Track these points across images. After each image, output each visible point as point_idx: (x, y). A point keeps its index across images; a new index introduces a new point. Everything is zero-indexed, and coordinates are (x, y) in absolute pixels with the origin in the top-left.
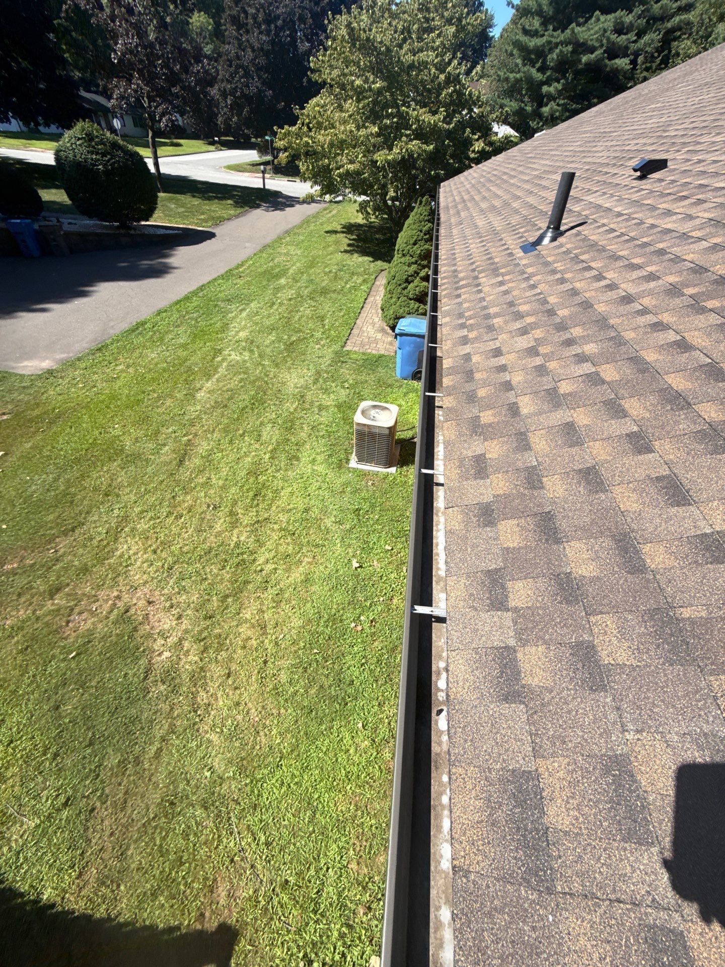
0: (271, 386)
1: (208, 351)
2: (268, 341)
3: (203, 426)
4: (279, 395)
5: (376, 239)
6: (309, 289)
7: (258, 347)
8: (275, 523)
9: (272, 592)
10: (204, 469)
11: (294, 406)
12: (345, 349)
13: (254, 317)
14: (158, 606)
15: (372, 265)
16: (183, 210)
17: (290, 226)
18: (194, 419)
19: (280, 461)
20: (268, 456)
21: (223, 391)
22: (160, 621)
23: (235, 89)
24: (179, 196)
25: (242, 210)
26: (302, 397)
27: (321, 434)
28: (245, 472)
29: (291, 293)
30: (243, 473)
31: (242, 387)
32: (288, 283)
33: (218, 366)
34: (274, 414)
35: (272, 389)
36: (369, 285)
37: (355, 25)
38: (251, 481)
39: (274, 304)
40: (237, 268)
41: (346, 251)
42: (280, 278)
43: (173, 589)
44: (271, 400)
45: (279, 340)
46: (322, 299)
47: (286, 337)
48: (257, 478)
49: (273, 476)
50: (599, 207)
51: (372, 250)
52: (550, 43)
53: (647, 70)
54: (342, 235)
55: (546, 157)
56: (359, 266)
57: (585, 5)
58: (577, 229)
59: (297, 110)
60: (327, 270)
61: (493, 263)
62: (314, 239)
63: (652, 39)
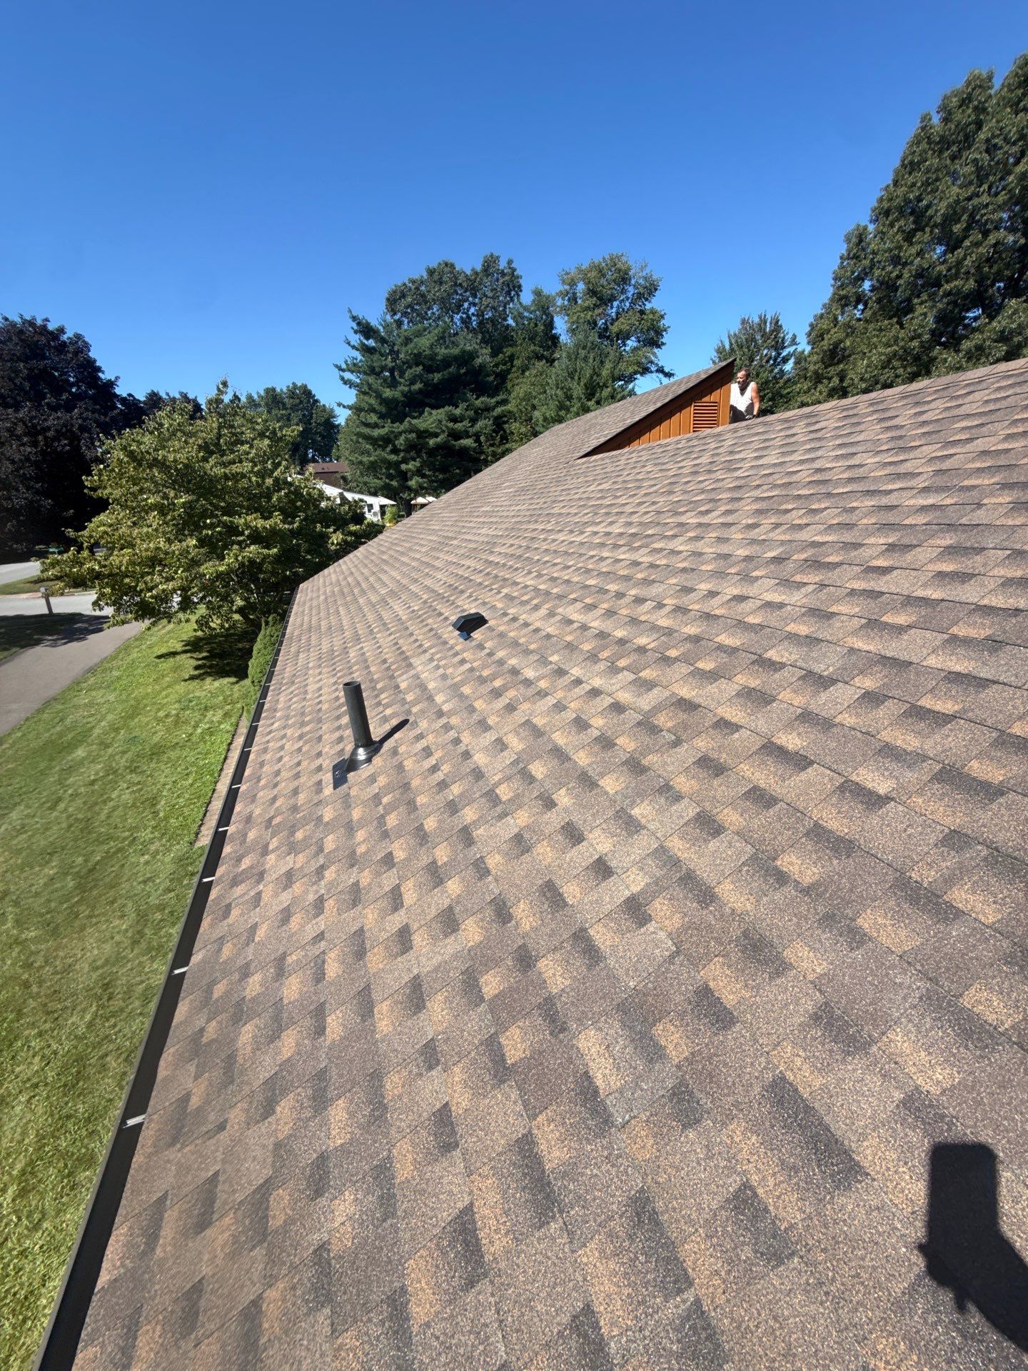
0: (34, 989)
2: (42, 882)
4: (55, 1005)
5: (240, 650)
6: (129, 755)
7: (16, 903)
11: (88, 1017)
12: (197, 846)
13: (13, 838)
15: (236, 687)
17: (96, 660)
26: (106, 986)
29: (93, 771)
32: (89, 755)
34: (37, 1059)
35: (36, 997)
36: (233, 720)
37: (134, 447)
39: (60, 799)
41: (192, 678)
42: (76, 747)
44: (33, 1025)
45: (65, 870)
46: (153, 765)
47: (79, 860)
50: (423, 687)
51: (234, 667)
52: (393, 432)
53: (492, 445)
54: (184, 656)
55: (398, 565)
56: (213, 695)
57: (415, 404)
58: (397, 736)
59: (71, 533)
60: (161, 714)
61: (295, 809)
62: (140, 671)
63: (485, 424)
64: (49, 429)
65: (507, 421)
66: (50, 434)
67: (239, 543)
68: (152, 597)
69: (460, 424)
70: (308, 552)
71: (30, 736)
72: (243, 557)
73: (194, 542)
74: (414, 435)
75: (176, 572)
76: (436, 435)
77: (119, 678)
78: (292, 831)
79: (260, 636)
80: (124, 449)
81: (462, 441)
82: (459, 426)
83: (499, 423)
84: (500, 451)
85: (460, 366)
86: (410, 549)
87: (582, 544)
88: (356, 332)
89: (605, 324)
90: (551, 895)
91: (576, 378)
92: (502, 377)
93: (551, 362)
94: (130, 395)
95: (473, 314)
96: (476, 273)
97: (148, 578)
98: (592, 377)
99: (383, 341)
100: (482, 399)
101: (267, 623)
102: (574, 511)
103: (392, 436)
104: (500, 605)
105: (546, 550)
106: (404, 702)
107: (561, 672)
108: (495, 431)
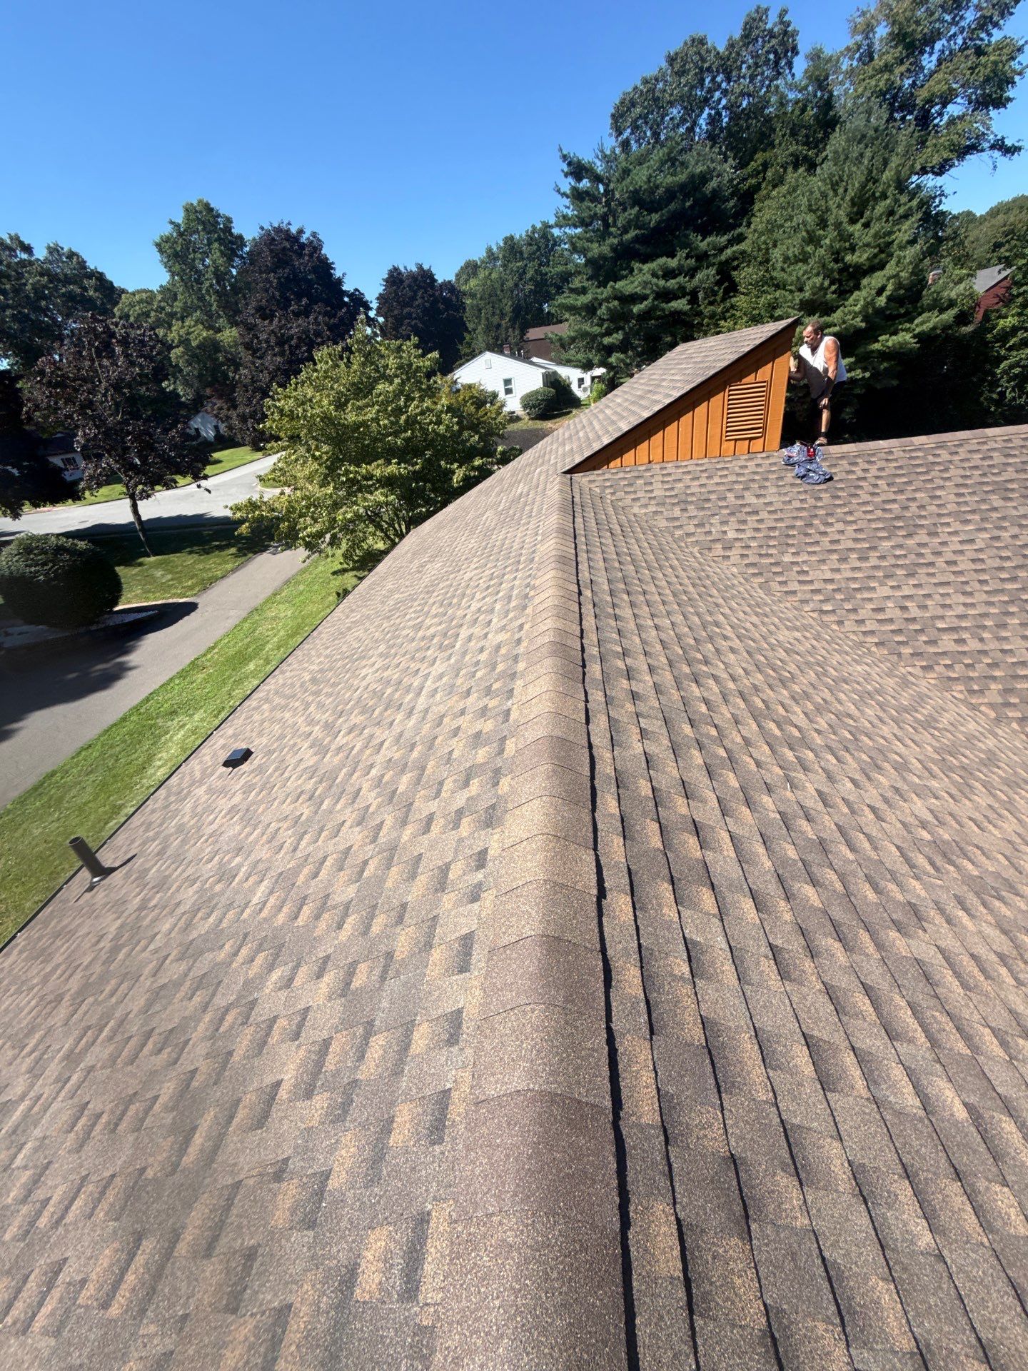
25: (244, 559)
40: (206, 654)
53: (711, 303)
57: (625, 257)
63: (707, 275)
64: (291, 338)
65: (738, 266)
66: (293, 342)
69: (675, 281)
71: (232, 643)
74: (617, 302)
76: (645, 297)
77: (301, 592)
81: (673, 303)
82: (672, 284)
83: (726, 270)
84: (719, 310)
85: (685, 198)
88: (566, 176)
89: (913, 85)
96: (732, 45)
98: (864, 186)
99: (597, 179)
100: (709, 239)
103: (596, 304)
108: (719, 283)
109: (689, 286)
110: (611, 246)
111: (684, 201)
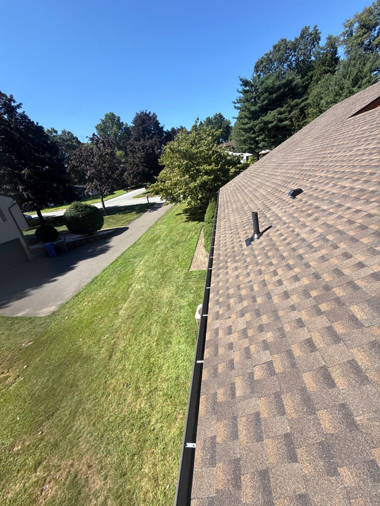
0: (155, 300)
1: (125, 286)
2: (153, 275)
3: (122, 332)
4: (159, 305)
5: (199, 212)
6: (171, 243)
7: (148, 279)
8: (160, 391)
9: (161, 446)
10: (122, 359)
11: (167, 310)
12: (190, 270)
13: (146, 263)
14: (94, 470)
15: (198, 225)
16: (115, 221)
17: (160, 216)
18: (118, 328)
19: (161, 346)
20: (155, 343)
21: (132, 308)
22: (94, 483)
23: (134, 172)
24: (113, 216)
25: (140, 214)
26: (170, 303)
27: (182, 324)
28: (143, 357)
29: (162, 247)
30: (142, 358)
31: (141, 304)
32: (161, 243)
33: (130, 294)
34: (157, 317)
35: (155, 302)
36: (198, 235)
37: (172, 147)
38: (146, 363)
39: (155, 254)
40: (138, 240)
41: (186, 221)
42: (158, 241)
43: (103, 453)
44: (155, 308)
45: (158, 273)
46: (177, 247)
47: (161, 270)
48: (149, 360)
49: (158, 357)
50: (277, 216)
51: (197, 218)
52: (254, 125)
53: (298, 122)
54: (183, 215)
55: (259, 177)
56: (192, 227)
57: (264, 110)
58: (268, 231)
59: (155, 177)
60: (178, 232)
61: (234, 252)
62: (171, 219)
63: (295, 112)
64: (147, 146)
65: (307, 108)
66: (148, 148)
67: (201, 175)
68: (176, 195)
69: (283, 115)
70: (222, 177)
71: (147, 237)
72: (202, 180)
73: (188, 176)
74: (262, 124)
75: (182, 187)
76: (272, 122)
77: (166, 221)
78: (235, 257)
79: (209, 206)
80: (170, 148)
81: (284, 123)
82: (283, 116)
83: (302, 111)
84: (302, 123)
85: (285, 88)
86: (264, 170)
87: (351, 155)
88: (241, 86)
89: (370, 42)
90: (338, 272)
91: (347, 77)
92: (306, 88)
93: (333, 72)
94: (167, 130)
95: (294, 61)
96: (297, 40)
97: (175, 189)
98: (357, 74)
99: (252, 86)
100: (295, 101)
101: (211, 202)
102: (345, 142)
103: (253, 127)
104: (308, 185)
105: (331, 161)
106: (269, 221)
107: (340, 206)
108: (300, 115)
109: (288, 117)
110: (259, 107)
111: (284, 89)
